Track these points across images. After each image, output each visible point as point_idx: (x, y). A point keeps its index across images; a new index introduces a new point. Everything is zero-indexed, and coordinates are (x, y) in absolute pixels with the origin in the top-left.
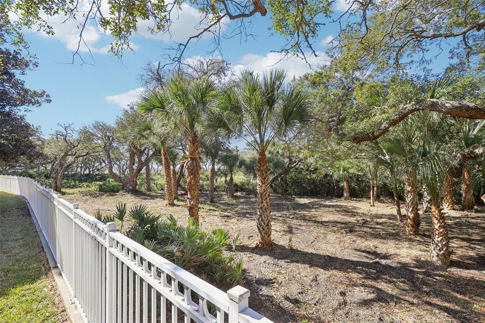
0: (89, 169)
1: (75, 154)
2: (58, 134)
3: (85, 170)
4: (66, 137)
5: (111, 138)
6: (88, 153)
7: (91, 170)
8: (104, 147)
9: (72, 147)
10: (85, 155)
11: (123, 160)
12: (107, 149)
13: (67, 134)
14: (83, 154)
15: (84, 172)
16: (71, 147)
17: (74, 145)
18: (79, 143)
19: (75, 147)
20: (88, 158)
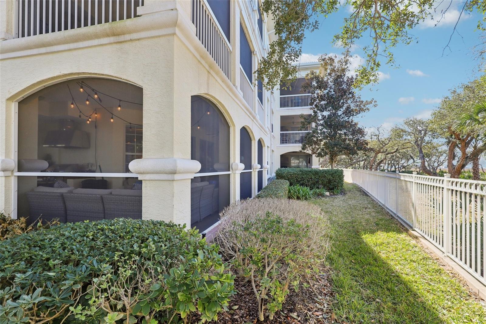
0: (395, 166)
1: (386, 151)
2: (372, 135)
3: (392, 167)
4: (379, 136)
5: (423, 132)
6: (397, 149)
7: (397, 167)
8: (416, 142)
9: (384, 144)
10: (394, 152)
11: (434, 156)
12: (419, 144)
13: (379, 133)
14: (393, 151)
15: (391, 169)
16: (382, 145)
17: (385, 143)
18: (389, 141)
19: (386, 144)
20: (396, 155)
